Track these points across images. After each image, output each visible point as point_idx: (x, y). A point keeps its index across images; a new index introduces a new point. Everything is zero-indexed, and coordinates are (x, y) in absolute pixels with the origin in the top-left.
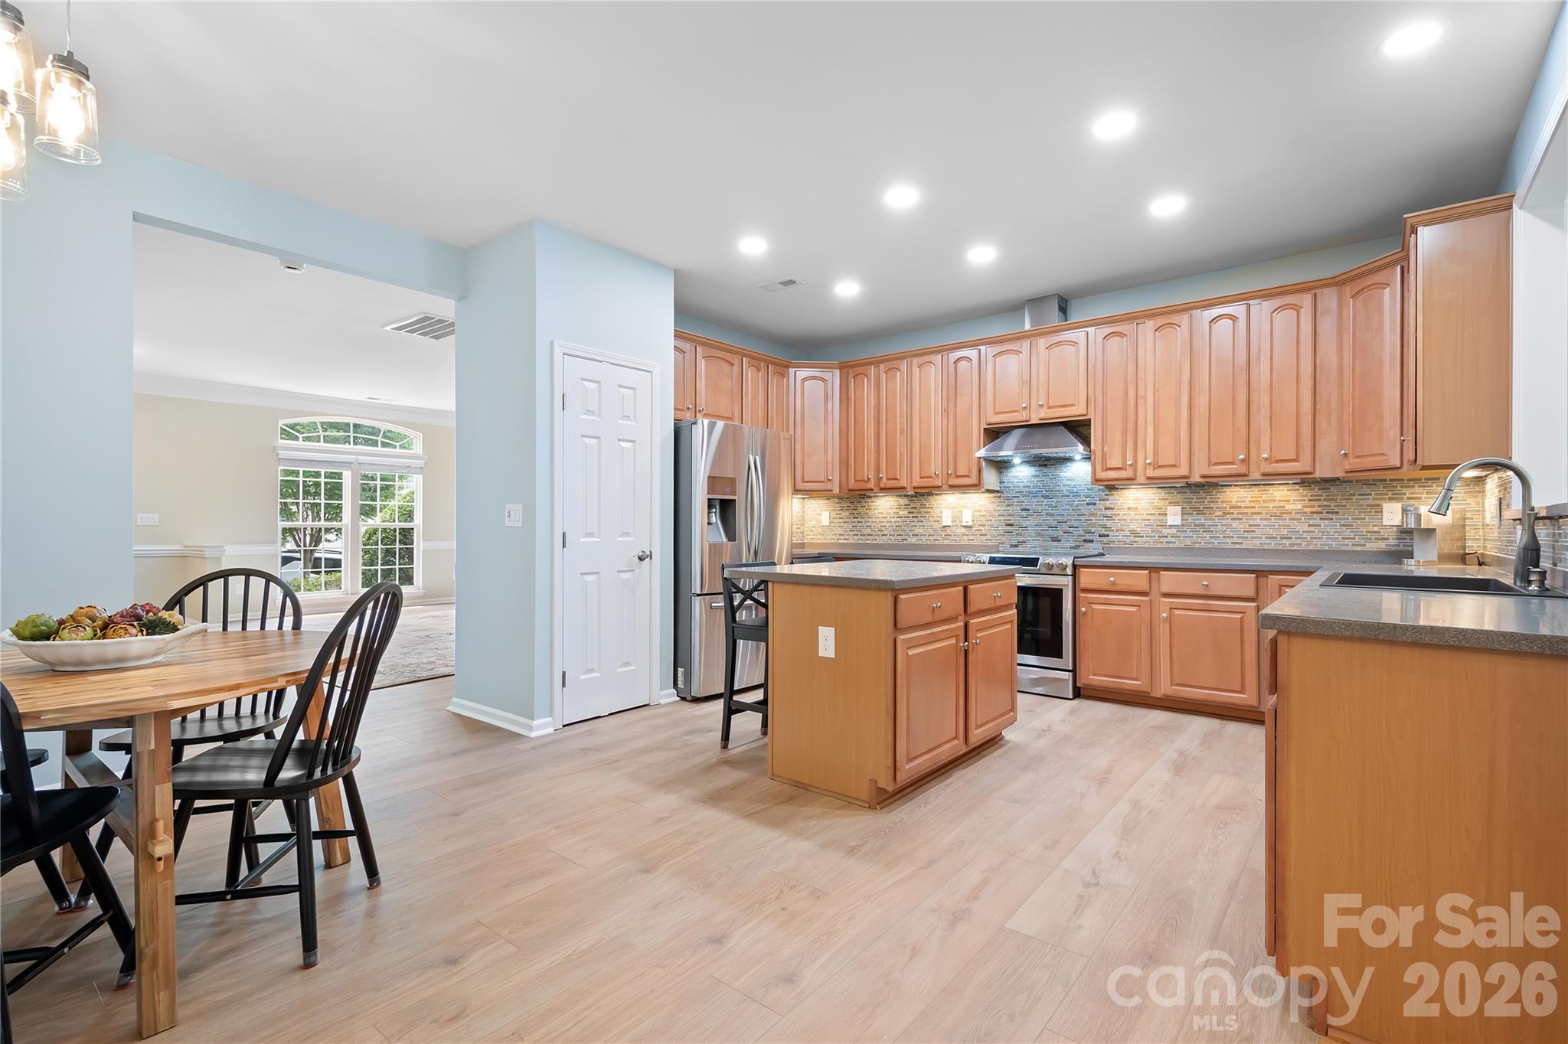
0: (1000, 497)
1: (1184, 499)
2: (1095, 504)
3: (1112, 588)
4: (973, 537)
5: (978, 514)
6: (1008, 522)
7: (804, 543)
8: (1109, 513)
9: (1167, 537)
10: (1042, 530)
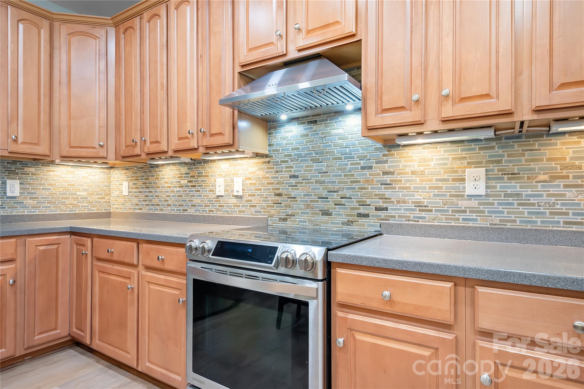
0: (269, 162)
1: (490, 156)
2: (371, 168)
3: (388, 309)
4: (243, 209)
5: (248, 182)
6: (277, 192)
7: (110, 212)
8: (388, 179)
9: (465, 212)
10: (311, 201)
